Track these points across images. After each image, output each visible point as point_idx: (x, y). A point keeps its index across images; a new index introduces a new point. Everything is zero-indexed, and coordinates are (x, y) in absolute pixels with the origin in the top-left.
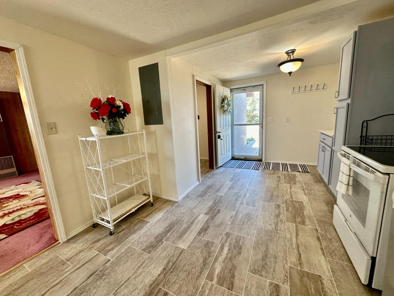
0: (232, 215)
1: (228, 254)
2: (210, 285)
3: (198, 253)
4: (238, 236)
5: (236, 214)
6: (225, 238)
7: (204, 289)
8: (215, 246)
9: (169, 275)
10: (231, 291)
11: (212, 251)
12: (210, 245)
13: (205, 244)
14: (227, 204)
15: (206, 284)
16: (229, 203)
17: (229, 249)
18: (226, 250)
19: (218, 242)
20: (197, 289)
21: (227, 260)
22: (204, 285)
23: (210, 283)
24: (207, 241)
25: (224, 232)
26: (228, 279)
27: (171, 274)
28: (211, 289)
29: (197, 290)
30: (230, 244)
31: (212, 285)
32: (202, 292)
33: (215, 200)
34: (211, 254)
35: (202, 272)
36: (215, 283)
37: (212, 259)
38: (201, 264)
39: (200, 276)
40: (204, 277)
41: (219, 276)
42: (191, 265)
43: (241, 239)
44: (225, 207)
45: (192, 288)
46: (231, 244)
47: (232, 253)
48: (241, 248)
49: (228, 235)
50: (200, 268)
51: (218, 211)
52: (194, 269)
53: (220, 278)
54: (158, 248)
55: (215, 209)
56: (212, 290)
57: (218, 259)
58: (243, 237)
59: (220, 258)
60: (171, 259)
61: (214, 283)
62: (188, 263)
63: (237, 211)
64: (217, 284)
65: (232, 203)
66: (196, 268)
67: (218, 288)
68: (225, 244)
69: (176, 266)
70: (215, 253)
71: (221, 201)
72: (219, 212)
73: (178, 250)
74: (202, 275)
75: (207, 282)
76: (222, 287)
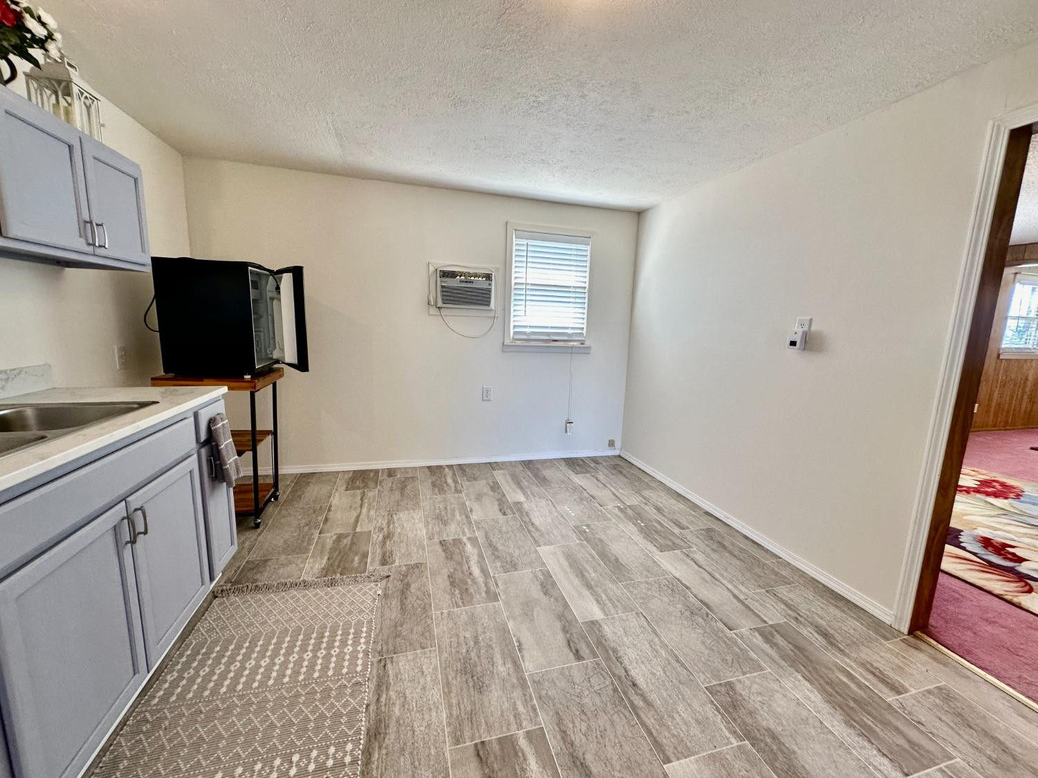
1: (469, 567)
2: (524, 723)
4: (471, 602)
7: (530, 708)
9: (612, 684)
10: (476, 743)
15: (534, 718)
18: (476, 571)
20: (541, 699)
22: (537, 715)
25: (503, 597)
26: (495, 765)
27: (611, 687)
28: (518, 717)
29: (540, 697)
30: (474, 581)
31: (520, 726)
32: (528, 699)
35: (563, 738)
36: (518, 734)
39: (558, 725)
40: (548, 728)
41: (520, 757)
42: (598, 733)
45: (550, 693)
47: (463, 572)
48: (452, 584)
50: (576, 743)
52: (584, 729)
54: (716, 712)
56: (515, 717)
60: (653, 712)
61: (520, 732)
62: (609, 732)
64: (513, 735)
66: (585, 735)
67: (505, 729)
69: (626, 707)
73: (675, 748)
74: (557, 729)
75: (536, 724)
76: (498, 737)
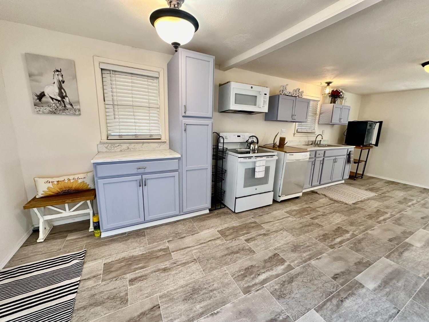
0: (317, 261)
3: (296, 293)
5: (310, 259)
6: (254, 288)
8: (272, 288)
11: (279, 285)
12: (278, 293)
13: (283, 297)
14: (316, 282)
16: (311, 281)
17: (259, 275)
19: (266, 291)
21: (267, 269)
23: (292, 264)
24: (280, 301)
33: (338, 306)
34: (282, 283)
37: (283, 278)
38: (296, 281)
43: (237, 276)
44: (322, 278)
46: (253, 278)
49: (247, 290)
51: (337, 278)
53: (282, 263)
55: (342, 285)
57: (276, 275)
58: (232, 276)
59: (273, 274)
63: (305, 261)
65: (304, 277)
68: (259, 282)
70: (276, 281)
71: (324, 296)
72: (336, 275)
